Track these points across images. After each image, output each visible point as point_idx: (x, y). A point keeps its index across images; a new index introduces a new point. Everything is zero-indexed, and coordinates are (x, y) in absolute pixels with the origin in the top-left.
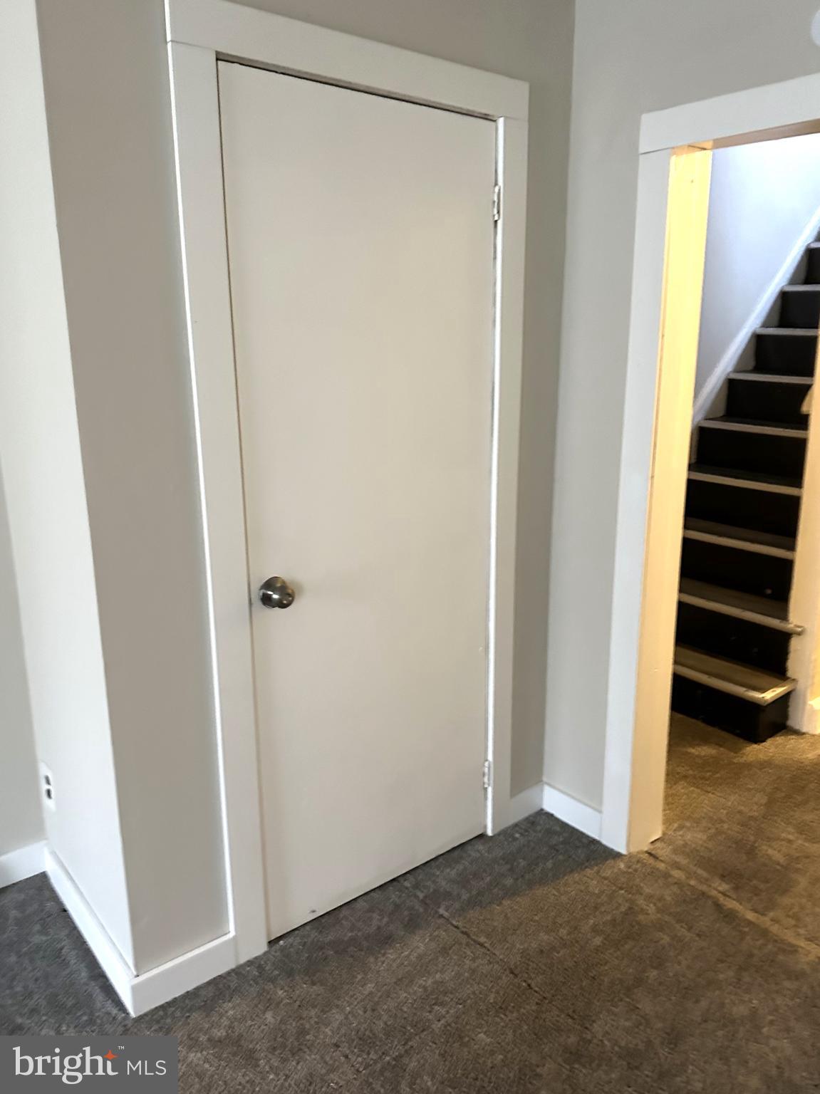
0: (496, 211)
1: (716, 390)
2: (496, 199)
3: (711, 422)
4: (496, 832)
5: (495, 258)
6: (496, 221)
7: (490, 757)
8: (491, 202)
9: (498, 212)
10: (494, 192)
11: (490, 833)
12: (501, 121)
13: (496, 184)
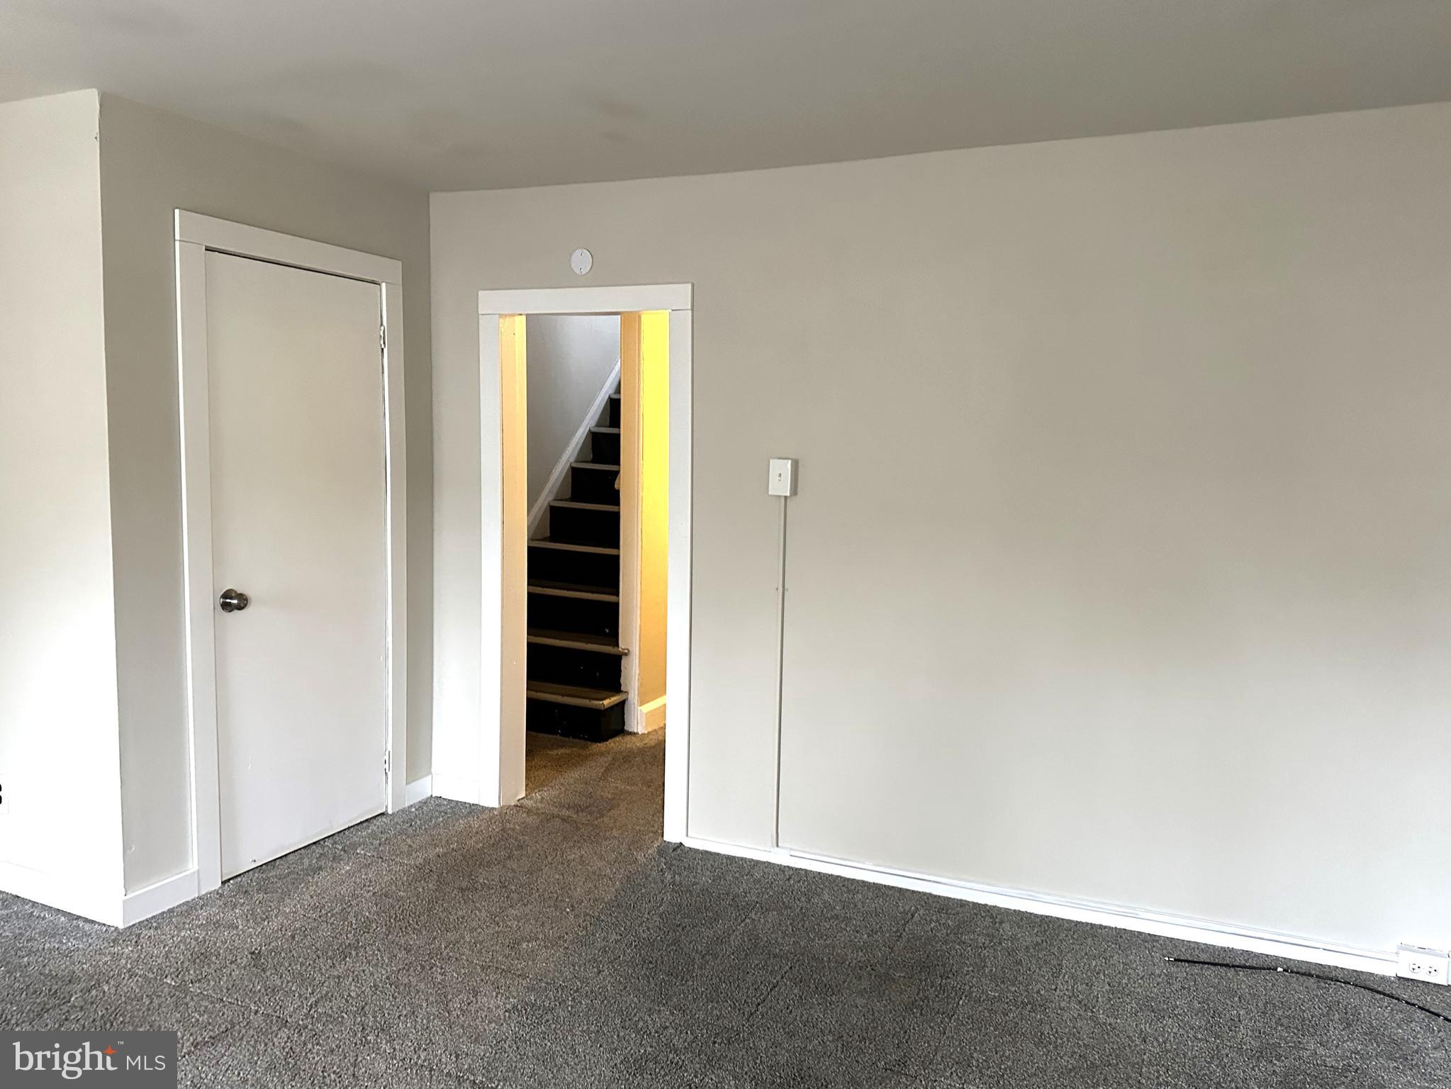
0: (382, 342)
1: (563, 475)
2: (382, 334)
3: (561, 502)
4: (396, 811)
5: (383, 373)
6: (383, 349)
7: (390, 748)
8: (379, 337)
9: (384, 343)
10: (381, 330)
11: (390, 812)
12: (384, 285)
13: (382, 325)
